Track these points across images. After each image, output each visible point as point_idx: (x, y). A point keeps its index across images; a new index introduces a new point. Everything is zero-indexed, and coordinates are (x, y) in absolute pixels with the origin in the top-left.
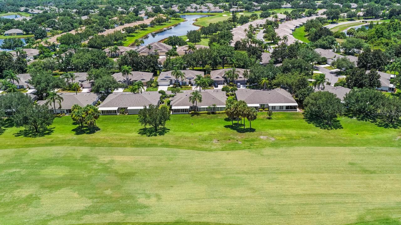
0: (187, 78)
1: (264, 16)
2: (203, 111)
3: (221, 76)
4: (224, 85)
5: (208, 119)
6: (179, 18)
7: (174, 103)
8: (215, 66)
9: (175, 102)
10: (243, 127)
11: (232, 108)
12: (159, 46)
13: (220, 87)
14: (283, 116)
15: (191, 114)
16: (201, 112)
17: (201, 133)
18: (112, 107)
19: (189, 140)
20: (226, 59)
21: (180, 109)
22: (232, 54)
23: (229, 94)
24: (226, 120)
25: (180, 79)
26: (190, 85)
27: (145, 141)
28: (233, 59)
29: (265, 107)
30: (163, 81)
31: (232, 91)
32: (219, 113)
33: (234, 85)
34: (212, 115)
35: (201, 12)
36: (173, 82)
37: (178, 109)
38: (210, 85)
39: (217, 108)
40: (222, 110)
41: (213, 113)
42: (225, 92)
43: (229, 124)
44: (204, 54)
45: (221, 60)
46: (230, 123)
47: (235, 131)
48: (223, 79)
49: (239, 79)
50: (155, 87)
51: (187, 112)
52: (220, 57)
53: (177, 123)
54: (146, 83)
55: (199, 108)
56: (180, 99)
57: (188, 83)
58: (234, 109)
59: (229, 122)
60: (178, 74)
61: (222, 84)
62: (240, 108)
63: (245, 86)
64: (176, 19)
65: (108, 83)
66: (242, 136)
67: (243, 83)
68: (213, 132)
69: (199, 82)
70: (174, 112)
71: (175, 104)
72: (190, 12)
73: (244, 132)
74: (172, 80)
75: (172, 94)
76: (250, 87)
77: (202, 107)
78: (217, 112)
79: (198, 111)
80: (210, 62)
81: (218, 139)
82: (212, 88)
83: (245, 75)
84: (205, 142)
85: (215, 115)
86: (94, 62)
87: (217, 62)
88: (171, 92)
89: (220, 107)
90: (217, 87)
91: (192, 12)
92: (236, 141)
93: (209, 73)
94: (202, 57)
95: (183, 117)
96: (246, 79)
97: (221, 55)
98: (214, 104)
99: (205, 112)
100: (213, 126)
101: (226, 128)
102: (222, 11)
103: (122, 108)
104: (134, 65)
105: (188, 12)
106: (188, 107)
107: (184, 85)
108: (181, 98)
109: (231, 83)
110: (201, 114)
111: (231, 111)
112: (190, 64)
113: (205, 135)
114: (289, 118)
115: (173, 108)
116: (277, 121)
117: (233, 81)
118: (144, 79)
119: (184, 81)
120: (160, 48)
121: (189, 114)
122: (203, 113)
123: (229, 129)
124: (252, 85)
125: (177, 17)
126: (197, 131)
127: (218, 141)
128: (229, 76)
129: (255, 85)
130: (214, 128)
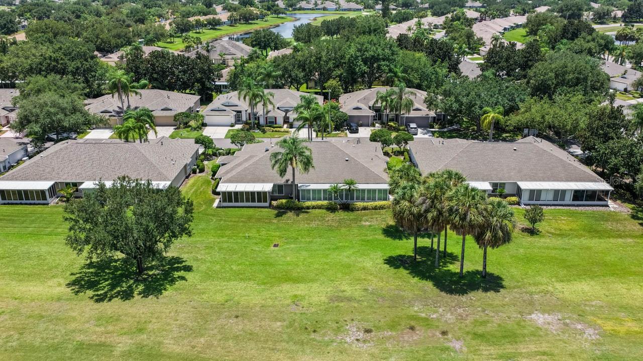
0: (278, 108)
1: (438, 12)
2: (314, 199)
3: (366, 104)
4: (373, 128)
5: (331, 229)
6: (283, 16)
7: (227, 172)
8: (350, 83)
9: (232, 169)
10: (454, 268)
11: (420, 200)
12: (230, 47)
13: (365, 132)
14: (574, 226)
15: (277, 207)
16: (308, 203)
17: (301, 289)
18: (37, 180)
19: (249, 327)
20: (379, 67)
21: (242, 193)
22: (393, 54)
23: (390, 152)
24: (392, 232)
25: (260, 110)
26: (285, 126)
27: (73, 326)
28: (396, 66)
29: (506, 191)
30: (217, 113)
31: (398, 143)
32: (365, 209)
33: (402, 128)
34: (342, 215)
35: (324, 9)
36: (244, 118)
37: (236, 193)
38: (337, 128)
39: (358, 190)
40: (374, 200)
41: (346, 208)
42: (379, 145)
43: (402, 253)
44: (324, 54)
45: (365, 68)
46: (405, 247)
47: (429, 285)
48: (372, 113)
49: (413, 114)
50: (195, 129)
51: (265, 201)
52: (365, 61)
53: (225, 239)
54: (173, 119)
55: (304, 190)
56: (246, 160)
57: (280, 121)
58: (428, 202)
59: (397, 242)
60: (255, 96)
61: (368, 126)
62: (450, 199)
63: (428, 132)
64: (277, 17)
65: (52, 110)
66: (460, 311)
67: (425, 124)
68: (348, 289)
69: (306, 114)
70: (224, 201)
71: (229, 176)
72: (304, 9)
73: (463, 292)
74: (240, 112)
75: (233, 147)
76: (442, 135)
77: (313, 187)
78: (360, 204)
79: (299, 200)
80: (339, 72)
81: (368, 326)
82: (343, 134)
83: (430, 103)
84: (313, 336)
85: (352, 215)
86: (54, 66)
87: (355, 73)
88: (230, 140)
89: (369, 191)
90: (356, 131)
91: (307, 9)
92: (438, 334)
93: (336, 97)
94: (320, 60)
95: (250, 218)
96: (432, 114)
97: (367, 54)
98: (348, 178)
99: (320, 203)
100: (344, 257)
101: (393, 270)
102: (362, 8)
103: (67, 184)
104: (155, 76)
105: (300, 9)
106: (268, 187)
107: (270, 126)
108: (251, 157)
109: (391, 124)
110: (308, 208)
111: (415, 210)
112: (290, 76)
113: (315, 299)
114: (597, 232)
115: (222, 187)
116: (558, 242)
117: (396, 119)
118: (170, 107)
119: (269, 115)
120: (233, 50)
121: (271, 206)
122: (314, 208)
123: (403, 272)
124: (445, 130)
125: (279, 13)
126: (288, 278)
127: (368, 331)
128: (386, 104)
129: (454, 130)
130: (349, 266)
